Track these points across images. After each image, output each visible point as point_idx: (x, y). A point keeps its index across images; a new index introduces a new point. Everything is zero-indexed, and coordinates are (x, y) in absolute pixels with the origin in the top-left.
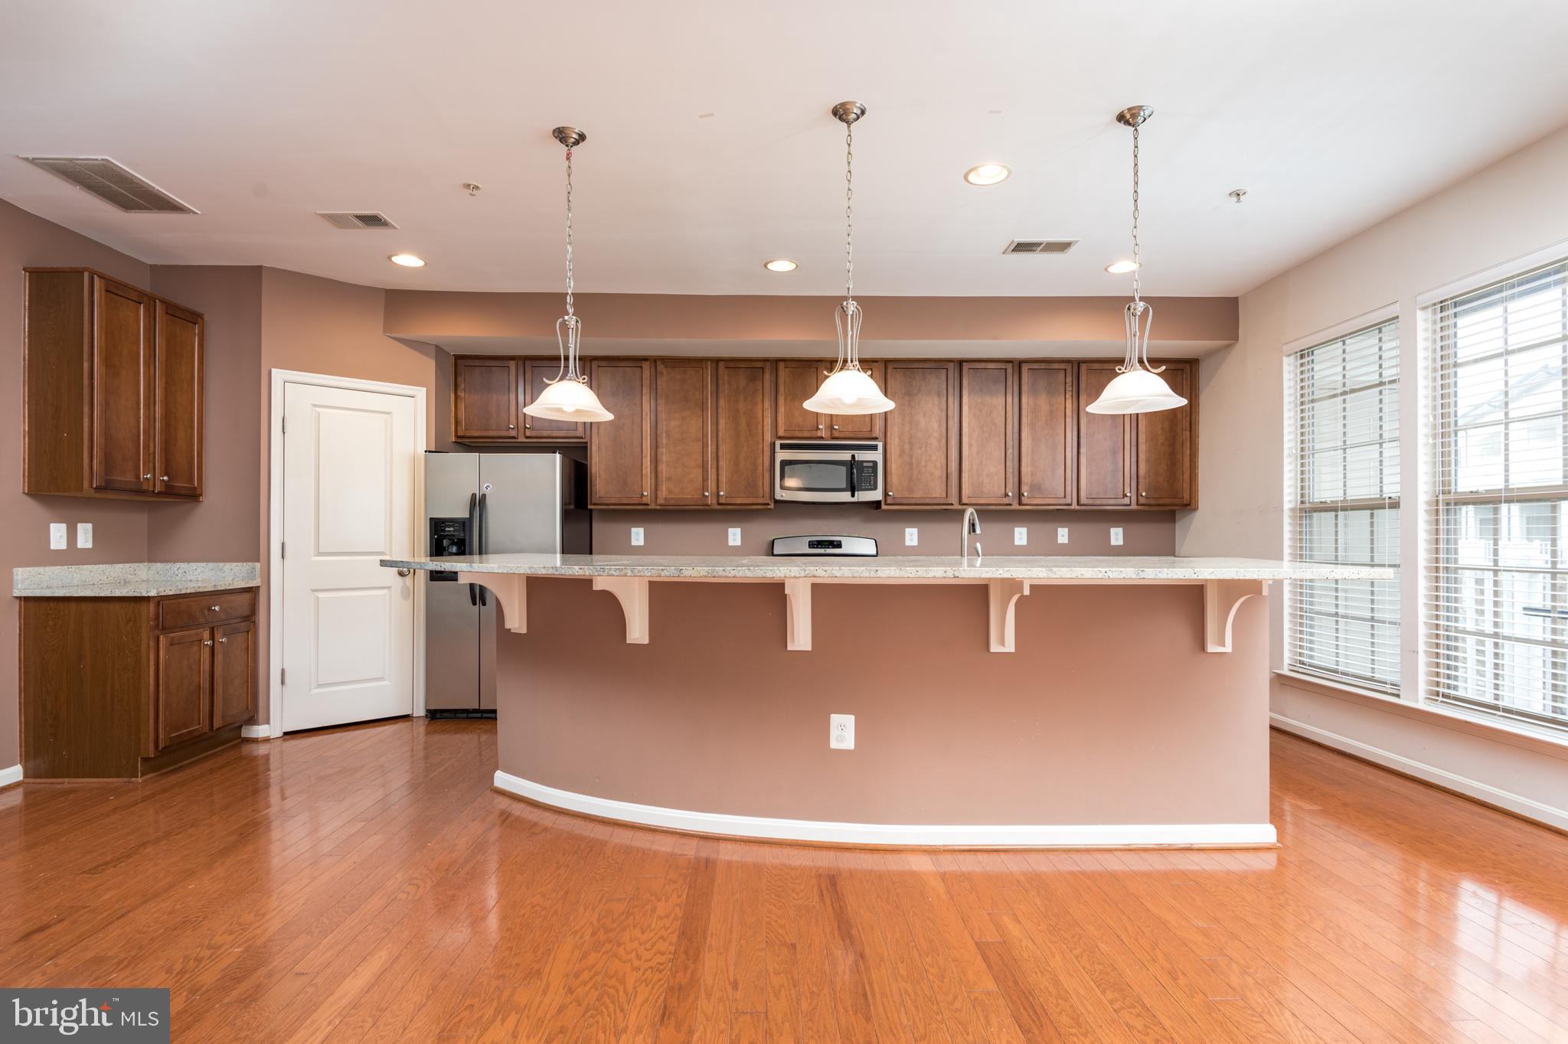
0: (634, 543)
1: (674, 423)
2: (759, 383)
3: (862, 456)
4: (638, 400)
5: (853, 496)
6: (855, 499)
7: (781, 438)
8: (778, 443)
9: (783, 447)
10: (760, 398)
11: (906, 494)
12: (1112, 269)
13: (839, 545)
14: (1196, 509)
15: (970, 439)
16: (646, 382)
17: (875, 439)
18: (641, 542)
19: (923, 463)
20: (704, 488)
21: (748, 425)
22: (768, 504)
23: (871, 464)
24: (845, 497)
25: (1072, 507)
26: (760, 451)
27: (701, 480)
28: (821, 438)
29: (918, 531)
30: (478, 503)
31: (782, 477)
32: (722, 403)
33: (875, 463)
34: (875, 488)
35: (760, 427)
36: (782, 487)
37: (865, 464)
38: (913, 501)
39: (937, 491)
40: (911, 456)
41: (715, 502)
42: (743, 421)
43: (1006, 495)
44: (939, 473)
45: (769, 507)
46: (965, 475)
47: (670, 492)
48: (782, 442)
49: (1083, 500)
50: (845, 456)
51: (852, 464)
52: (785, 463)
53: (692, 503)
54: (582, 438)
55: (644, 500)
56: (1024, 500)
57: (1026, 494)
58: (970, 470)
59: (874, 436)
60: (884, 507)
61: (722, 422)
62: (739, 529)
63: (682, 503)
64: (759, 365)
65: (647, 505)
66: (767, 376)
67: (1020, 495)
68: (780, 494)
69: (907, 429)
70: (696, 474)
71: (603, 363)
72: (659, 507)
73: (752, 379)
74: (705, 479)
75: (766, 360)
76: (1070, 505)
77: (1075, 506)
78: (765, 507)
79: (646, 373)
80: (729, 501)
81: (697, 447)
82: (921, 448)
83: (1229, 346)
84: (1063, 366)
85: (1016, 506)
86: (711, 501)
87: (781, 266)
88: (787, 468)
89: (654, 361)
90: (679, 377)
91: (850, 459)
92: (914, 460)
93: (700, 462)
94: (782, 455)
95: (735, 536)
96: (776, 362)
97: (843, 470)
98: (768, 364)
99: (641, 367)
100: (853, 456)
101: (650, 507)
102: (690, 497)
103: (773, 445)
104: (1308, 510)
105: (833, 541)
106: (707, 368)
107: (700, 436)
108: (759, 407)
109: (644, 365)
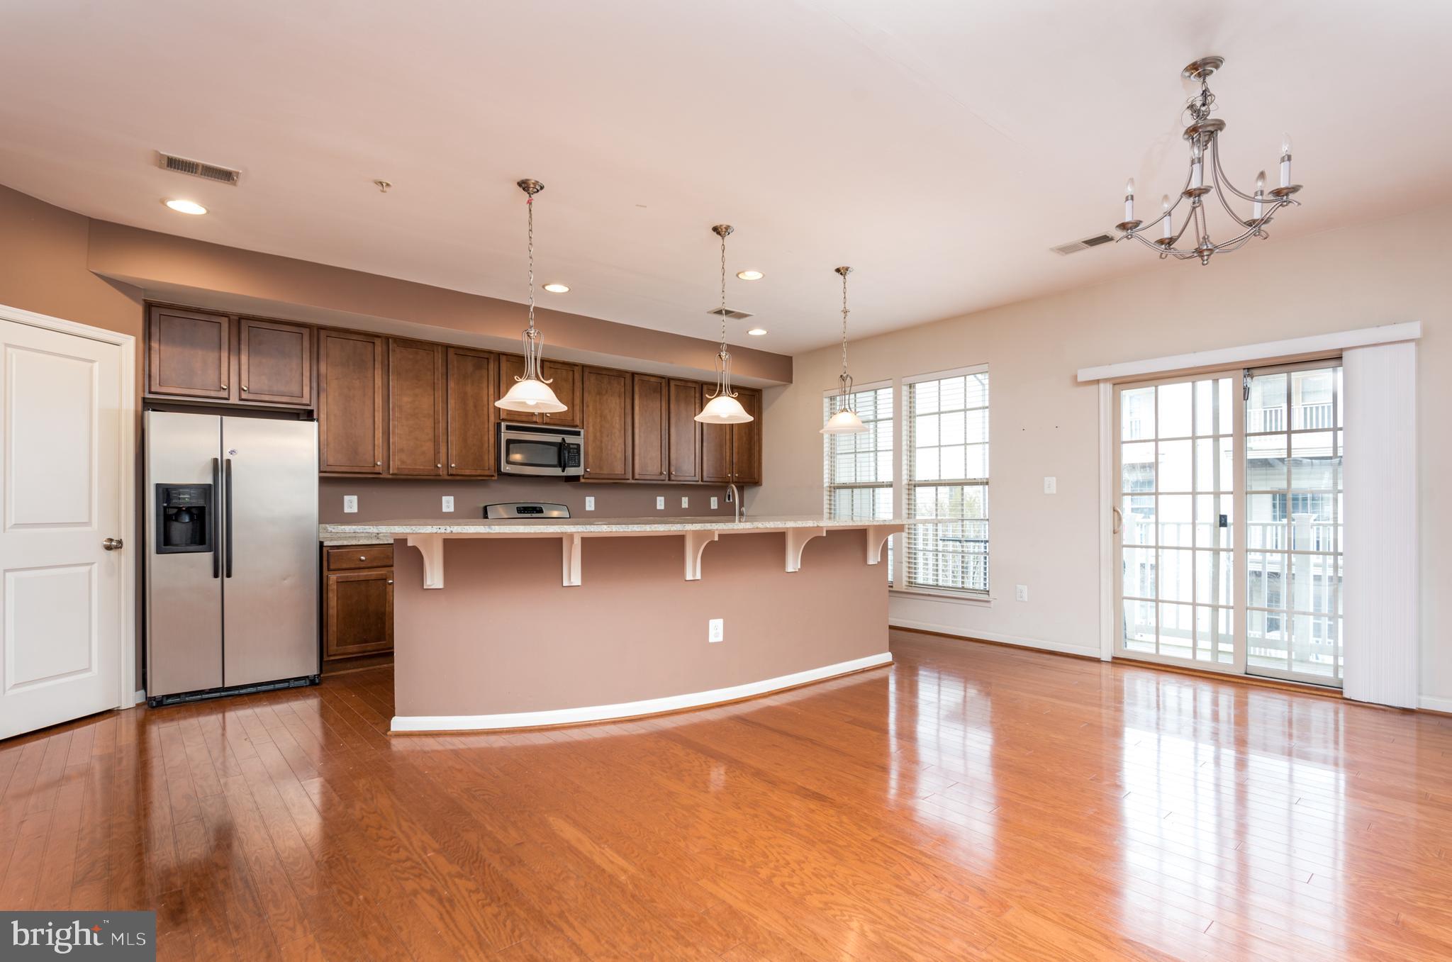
0: (347, 510)
1: (406, 399)
2: (484, 372)
3: (570, 439)
4: (370, 374)
5: (563, 471)
6: (564, 474)
7: (504, 420)
8: (503, 424)
9: (508, 428)
10: (485, 385)
11: (598, 471)
12: (750, 333)
13: (541, 511)
14: (761, 485)
15: (640, 431)
16: (378, 358)
17: (576, 426)
18: (355, 509)
19: (609, 448)
20: (436, 460)
21: (475, 406)
22: (493, 476)
23: (575, 446)
24: (557, 472)
25: (698, 483)
26: (486, 430)
27: (433, 452)
28: (536, 423)
29: (594, 499)
30: (221, 468)
31: (508, 454)
32: (452, 384)
33: (579, 445)
34: (579, 466)
35: (486, 409)
36: (508, 462)
37: (571, 446)
38: (603, 477)
39: (619, 469)
40: (601, 442)
41: (445, 472)
42: (470, 404)
43: (661, 473)
44: (620, 455)
45: (493, 478)
46: (637, 458)
47: (403, 462)
48: (508, 424)
49: (705, 479)
50: (557, 438)
51: (561, 447)
52: (509, 442)
53: (426, 473)
54: (308, 405)
55: (377, 469)
56: (673, 478)
57: (674, 473)
58: (640, 454)
59: (575, 424)
60: (582, 480)
61: (451, 402)
63: (415, 473)
64: (486, 355)
65: (380, 473)
66: (491, 366)
67: (670, 473)
68: (506, 468)
69: (599, 420)
70: (428, 447)
71: (334, 334)
72: (390, 477)
73: (478, 367)
74: (437, 452)
75: (490, 352)
76: (698, 481)
77: (700, 483)
78: (490, 478)
79: (378, 349)
80: (460, 472)
81: (429, 423)
82: (608, 436)
83: (784, 385)
84: (694, 385)
85: (667, 482)
86: (443, 473)
87: (557, 288)
88: (511, 446)
89: (386, 339)
90: (411, 357)
91: (560, 441)
92: (603, 445)
93: (431, 436)
94: (505, 435)
95: (448, 503)
96: (499, 355)
97: (555, 449)
98: (492, 356)
99: (374, 343)
100: (563, 439)
101: (381, 476)
102: (422, 467)
103: (499, 425)
104: (835, 488)
105: (536, 507)
106: (438, 352)
107: (432, 413)
108: (485, 392)
109: (376, 341)
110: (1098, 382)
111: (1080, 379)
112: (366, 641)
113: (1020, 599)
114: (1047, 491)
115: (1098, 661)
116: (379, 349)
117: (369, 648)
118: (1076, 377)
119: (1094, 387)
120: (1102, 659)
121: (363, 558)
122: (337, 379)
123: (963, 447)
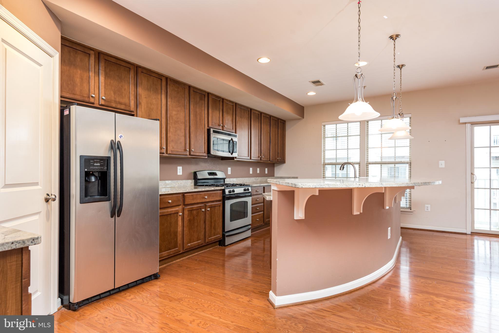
1: (174, 113)
3: (234, 139)
4: (159, 97)
5: (232, 154)
6: (232, 156)
8: (212, 130)
9: (214, 132)
10: (203, 108)
12: (308, 94)
14: (285, 163)
15: (253, 137)
20: (186, 147)
22: (206, 156)
24: (229, 155)
27: (184, 143)
28: (221, 129)
29: (252, 169)
30: (117, 147)
31: (213, 145)
32: (191, 106)
33: (236, 142)
34: (236, 152)
36: (214, 149)
37: (234, 142)
40: (241, 141)
41: (189, 153)
42: (198, 118)
43: (259, 157)
46: (252, 149)
48: (214, 130)
51: (230, 142)
53: (182, 154)
54: (133, 111)
55: (163, 151)
56: (262, 159)
60: (235, 159)
61: (191, 116)
62: (181, 167)
63: (178, 153)
64: (203, 93)
65: (164, 153)
66: (206, 99)
67: (261, 157)
68: (213, 152)
69: (240, 130)
72: (168, 155)
73: (201, 99)
74: (186, 143)
75: (205, 92)
77: (269, 162)
78: (203, 157)
80: (194, 154)
81: (183, 127)
82: (243, 138)
83: (299, 119)
89: (167, 78)
90: (176, 89)
91: (230, 139)
95: (180, 170)
96: (209, 93)
98: (206, 94)
99: (161, 80)
100: (232, 139)
102: (180, 150)
103: (209, 130)
104: (326, 164)
105: (215, 173)
106: (186, 88)
107: (184, 121)
108: (203, 112)
109: (163, 79)
110: (465, 123)
111: (461, 122)
112: (170, 249)
113: (427, 210)
114: (440, 166)
115: (466, 234)
116: (164, 83)
117: (171, 253)
118: (459, 120)
119: (464, 125)
120: (467, 233)
121: (170, 201)
122: (145, 98)
123: (394, 148)
